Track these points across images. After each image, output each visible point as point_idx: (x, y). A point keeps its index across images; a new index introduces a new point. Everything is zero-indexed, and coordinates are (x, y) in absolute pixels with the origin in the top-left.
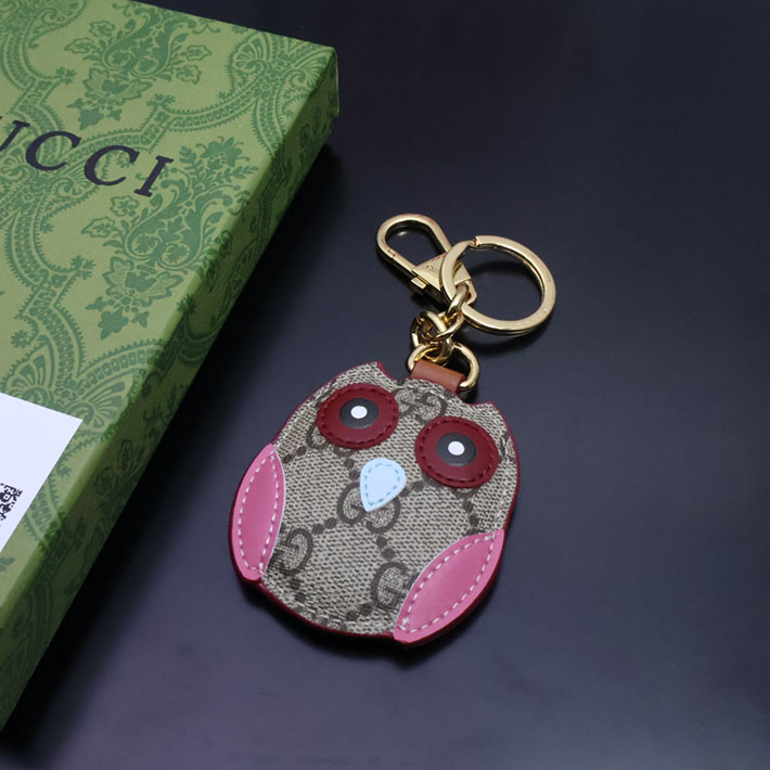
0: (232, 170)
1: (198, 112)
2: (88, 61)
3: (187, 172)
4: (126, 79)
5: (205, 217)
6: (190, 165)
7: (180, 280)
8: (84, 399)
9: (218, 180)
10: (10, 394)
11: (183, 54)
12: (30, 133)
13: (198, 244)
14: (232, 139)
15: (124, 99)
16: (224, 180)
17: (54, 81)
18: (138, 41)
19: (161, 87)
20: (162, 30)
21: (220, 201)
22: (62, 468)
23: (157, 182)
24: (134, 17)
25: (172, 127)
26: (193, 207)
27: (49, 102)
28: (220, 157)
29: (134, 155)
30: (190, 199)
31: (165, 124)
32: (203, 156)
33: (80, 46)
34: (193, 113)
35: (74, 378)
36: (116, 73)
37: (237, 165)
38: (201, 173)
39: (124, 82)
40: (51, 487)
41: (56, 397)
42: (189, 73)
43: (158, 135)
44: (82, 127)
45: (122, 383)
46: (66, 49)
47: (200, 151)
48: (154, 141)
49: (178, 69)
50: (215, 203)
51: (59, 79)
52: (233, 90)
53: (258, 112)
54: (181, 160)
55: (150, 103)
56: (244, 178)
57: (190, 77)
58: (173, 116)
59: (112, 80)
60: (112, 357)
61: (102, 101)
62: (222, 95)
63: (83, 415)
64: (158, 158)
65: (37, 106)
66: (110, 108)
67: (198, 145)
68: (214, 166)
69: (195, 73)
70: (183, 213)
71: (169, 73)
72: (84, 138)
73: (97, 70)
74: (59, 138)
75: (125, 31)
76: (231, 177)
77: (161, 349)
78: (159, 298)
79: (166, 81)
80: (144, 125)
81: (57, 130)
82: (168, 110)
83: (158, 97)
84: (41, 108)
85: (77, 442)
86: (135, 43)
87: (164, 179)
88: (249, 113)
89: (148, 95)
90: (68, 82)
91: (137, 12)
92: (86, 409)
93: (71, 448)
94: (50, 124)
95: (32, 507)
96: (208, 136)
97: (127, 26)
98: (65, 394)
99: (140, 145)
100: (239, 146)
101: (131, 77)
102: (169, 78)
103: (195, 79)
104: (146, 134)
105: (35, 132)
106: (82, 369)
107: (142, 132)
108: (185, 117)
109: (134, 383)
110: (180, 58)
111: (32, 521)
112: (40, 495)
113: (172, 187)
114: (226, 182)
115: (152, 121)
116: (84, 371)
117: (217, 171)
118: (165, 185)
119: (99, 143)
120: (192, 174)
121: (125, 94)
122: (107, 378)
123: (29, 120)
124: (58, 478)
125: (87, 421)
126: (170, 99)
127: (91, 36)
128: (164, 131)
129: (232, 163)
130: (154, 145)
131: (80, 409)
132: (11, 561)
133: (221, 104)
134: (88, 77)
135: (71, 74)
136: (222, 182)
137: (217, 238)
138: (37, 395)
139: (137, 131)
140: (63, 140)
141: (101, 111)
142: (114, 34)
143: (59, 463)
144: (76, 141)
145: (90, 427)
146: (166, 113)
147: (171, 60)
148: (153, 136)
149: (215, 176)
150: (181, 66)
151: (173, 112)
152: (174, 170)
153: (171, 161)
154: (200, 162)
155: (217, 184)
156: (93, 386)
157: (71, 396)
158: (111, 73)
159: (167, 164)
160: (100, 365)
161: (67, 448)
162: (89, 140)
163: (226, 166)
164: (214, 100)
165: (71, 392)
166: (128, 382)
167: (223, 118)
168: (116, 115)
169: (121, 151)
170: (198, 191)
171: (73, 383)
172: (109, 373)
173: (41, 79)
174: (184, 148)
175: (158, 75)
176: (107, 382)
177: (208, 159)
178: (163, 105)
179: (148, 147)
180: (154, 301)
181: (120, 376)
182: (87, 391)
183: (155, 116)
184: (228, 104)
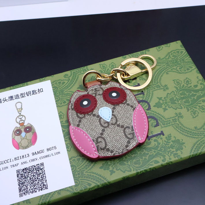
0: (175, 152)
1: (185, 127)
2: (175, 88)
3: (164, 142)
4: (178, 102)
5: (154, 159)
6: (167, 141)
7: (131, 171)
8: (81, 179)
9: (168, 152)
10: (70, 162)
11: (199, 106)
12: (142, 97)
13: (145, 165)
14: (184, 143)
15: (171, 107)
16: (170, 153)
17: (162, 87)
18: (192, 92)
19: (184, 111)
20: (202, 94)
21: (162, 158)
22: (60, 192)
23: (154, 138)
24: (199, 85)
25: (174, 125)
26: (154, 154)
27: (155, 92)
28: (176, 146)
29: (157, 125)
30: (156, 151)
31: (173, 123)
32: (172, 141)
33: (178, 82)
34: (183, 126)
35: (84, 172)
36: (178, 97)
37: (177, 152)
38: (166, 146)
39: (176, 102)
40: (53, 194)
41: (77, 173)
42: (194, 113)
43: (169, 125)
44: (154, 106)
45: (91, 184)
46: (173, 80)
47: (173, 139)
48: (165, 125)
49: (193, 110)
50: (161, 158)
51: (163, 88)
52: (200, 129)
53: (199, 142)
54: (166, 138)
55: (176, 114)
56: (175, 157)
57: (194, 115)
58: (178, 122)
59: (175, 99)
60: (96, 175)
61: (166, 103)
62: (196, 128)
63: (76, 184)
64: (162, 132)
65: (151, 91)
66: (166, 106)
67: (175, 137)
68: (172, 147)
69: (196, 115)
70: (151, 153)
71: (190, 109)
72: (151, 110)
73: (174, 93)
74: (147, 104)
75: (193, 87)
76: (172, 154)
77: (108, 184)
78: (121, 171)
79: (187, 110)
80: (168, 119)
81: (148, 102)
82: (178, 120)
83: (180, 114)
84: (151, 92)
85: (69, 189)
86: (191, 93)
87: (157, 139)
88: (197, 139)
89: (178, 111)
90: (164, 90)
91: (201, 84)
92: (78, 183)
93: (66, 189)
94: (148, 99)
95: (46, 194)
96: (180, 136)
97: (194, 86)
98: (79, 174)
99: (161, 124)
100: (184, 147)
101: (180, 102)
102: (188, 110)
103: (194, 116)
104: (166, 122)
105: (143, 98)
106: (88, 171)
107: (165, 120)
108: (180, 125)
109: (94, 187)
110: (198, 107)
111: (43, 198)
112: (50, 194)
113: (156, 143)
114: (169, 154)
115: (171, 119)
116: (88, 172)
117: (171, 149)
118: (155, 141)
119: (153, 114)
120: (164, 144)
121: (173, 105)
122: (90, 180)
123: (145, 94)
124: (56, 193)
125: (75, 186)
126: (182, 117)
127: (183, 81)
128: (171, 125)
129: (177, 150)
130: (165, 127)
131: (77, 181)
132: (30, 203)
133: (193, 130)
134: (170, 93)
135: (167, 88)
136: (168, 154)
137: (151, 168)
138: (74, 168)
139: (165, 119)
140: (147, 105)
141: (163, 105)
142: (189, 85)
143: (60, 190)
144: (149, 108)
145: (74, 188)
146: (177, 120)
147: (194, 105)
148: (167, 124)
149: (169, 150)
150: (195, 109)
151: (179, 121)
152: (161, 139)
153: (163, 135)
154: (170, 142)
155: (167, 153)
156: (85, 178)
157: (79, 176)
158: (177, 96)
159: (162, 135)
160: (92, 174)
161: (65, 188)
162: (152, 111)
163: (174, 150)
164: (192, 127)
165: (80, 175)
166: (93, 185)
167: (189, 135)
168: (165, 109)
169: (155, 121)
170: (161, 150)
171: (83, 173)
172: (92, 179)
173: (159, 84)
174: (170, 134)
175: (186, 107)
176: (89, 181)
177: (172, 143)
178: (178, 118)
179: (163, 126)
180: (120, 170)
181: (93, 182)
182: (83, 178)
183: (174, 118)
184: (195, 132)
